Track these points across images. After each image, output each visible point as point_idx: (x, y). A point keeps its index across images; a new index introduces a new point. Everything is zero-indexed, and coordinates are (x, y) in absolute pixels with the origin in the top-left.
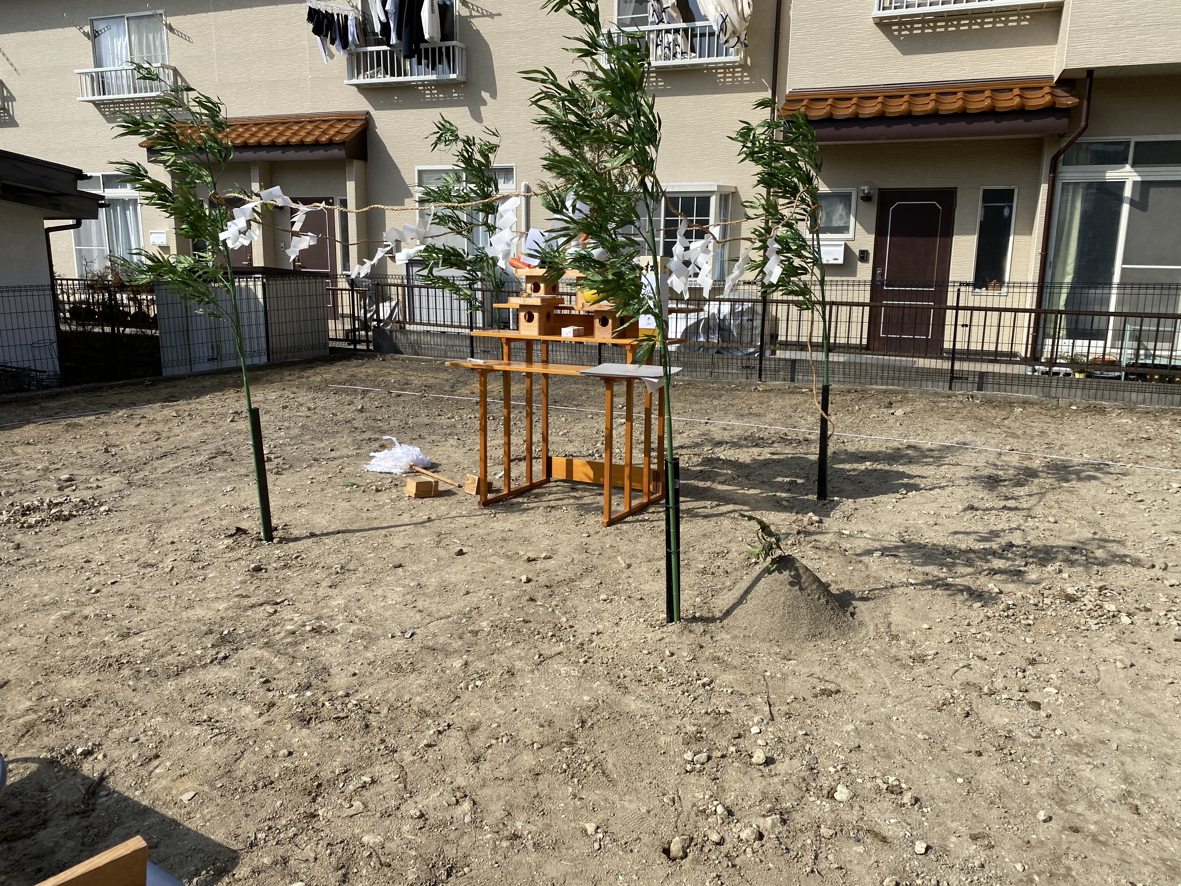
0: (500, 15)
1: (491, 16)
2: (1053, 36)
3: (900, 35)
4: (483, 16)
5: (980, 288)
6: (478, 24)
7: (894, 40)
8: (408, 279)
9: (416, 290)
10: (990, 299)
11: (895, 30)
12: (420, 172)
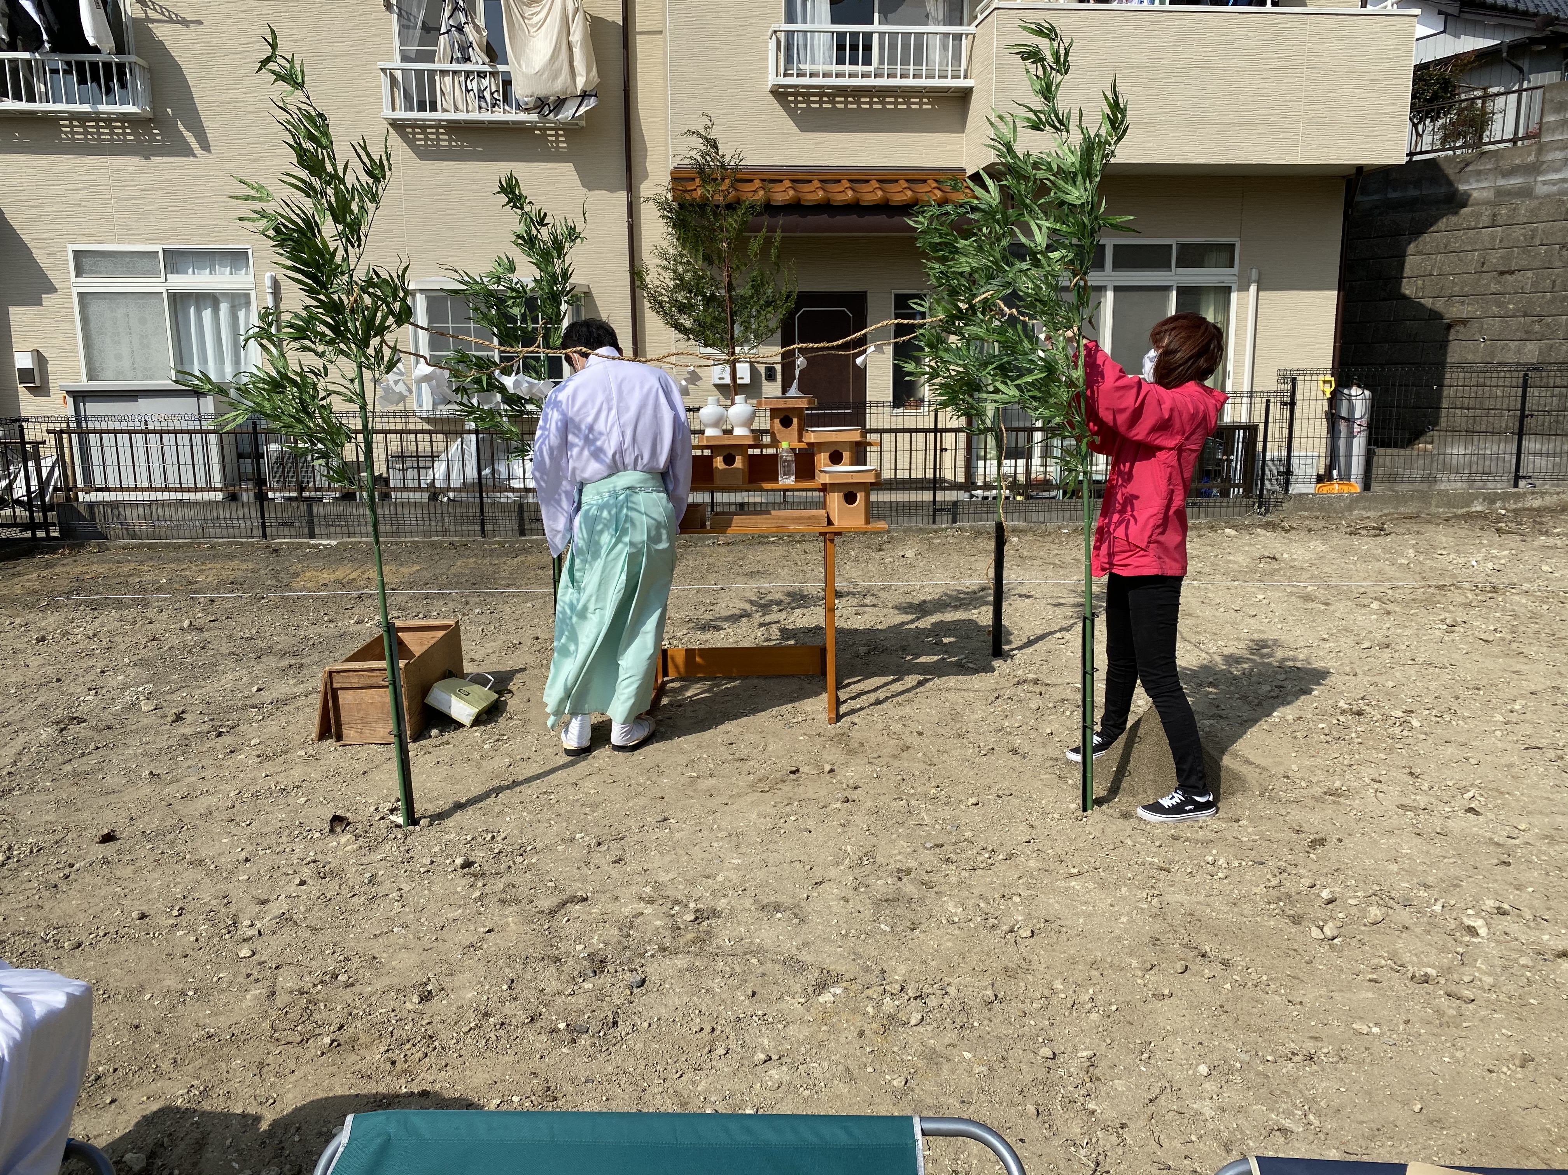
0: (200, 23)
1: (185, 23)
2: (961, 124)
3: (796, 108)
4: (171, 21)
5: (898, 408)
6: (163, 33)
7: (791, 113)
8: (78, 422)
9: (93, 439)
10: (907, 419)
11: (792, 102)
12: (76, 254)
